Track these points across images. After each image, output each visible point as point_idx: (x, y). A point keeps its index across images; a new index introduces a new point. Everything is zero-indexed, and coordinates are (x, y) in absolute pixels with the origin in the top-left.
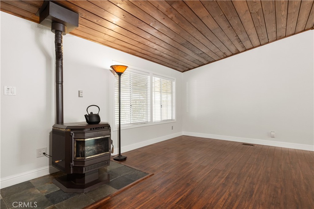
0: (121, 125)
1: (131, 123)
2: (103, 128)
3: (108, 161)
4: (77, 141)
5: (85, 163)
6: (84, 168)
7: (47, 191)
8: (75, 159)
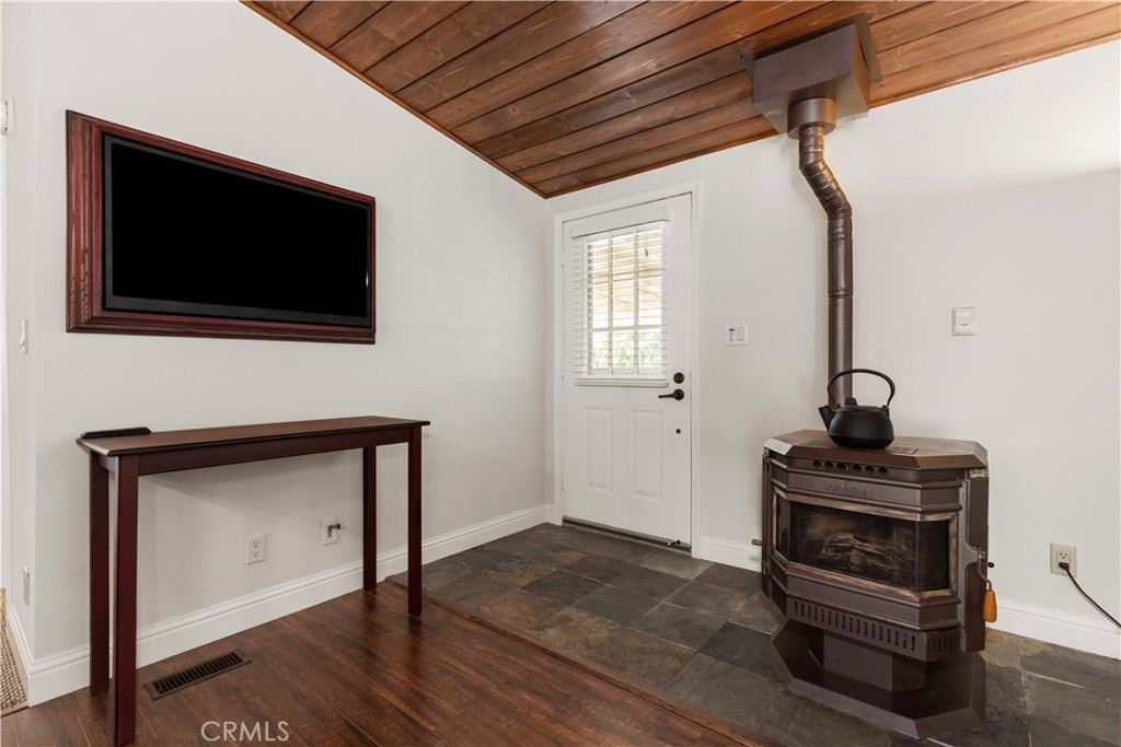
2: (883, 470)
3: (914, 634)
4: (778, 496)
5: (789, 584)
6: (788, 599)
7: (749, 616)
8: (773, 552)
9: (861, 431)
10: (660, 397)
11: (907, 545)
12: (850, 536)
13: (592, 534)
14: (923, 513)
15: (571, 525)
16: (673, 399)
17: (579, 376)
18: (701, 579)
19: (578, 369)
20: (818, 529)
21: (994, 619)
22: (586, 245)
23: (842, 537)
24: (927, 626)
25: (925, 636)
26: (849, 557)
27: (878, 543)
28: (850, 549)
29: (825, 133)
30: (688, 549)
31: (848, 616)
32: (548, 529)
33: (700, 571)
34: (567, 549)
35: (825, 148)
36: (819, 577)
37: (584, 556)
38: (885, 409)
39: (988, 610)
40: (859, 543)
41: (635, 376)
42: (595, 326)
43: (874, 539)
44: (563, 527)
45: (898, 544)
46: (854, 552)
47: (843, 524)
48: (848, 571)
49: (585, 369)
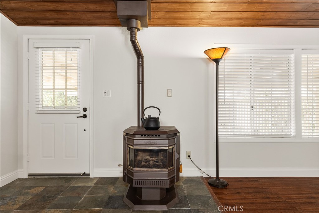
0: (219, 136)
1: (251, 135)
2: (159, 136)
3: (166, 181)
4: (129, 148)
5: (134, 175)
6: (133, 180)
7: (116, 192)
8: (127, 167)
9: (152, 125)
10: (78, 117)
11: (163, 157)
12: (149, 157)
13: (45, 179)
14: (169, 146)
15: (33, 177)
16: (83, 118)
17: (38, 109)
18: (96, 184)
19: (37, 106)
20: (141, 156)
21: (182, 172)
22: (41, 51)
23: (147, 158)
24: (169, 178)
25: (169, 181)
26: (150, 163)
27: (156, 158)
28: (149, 161)
29: (138, 31)
30: (89, 175)
31: (150, 181)
32: (20, 181)
33: (95, 181)
34: (35, 187)
35: (138, 35)
36: (143, 171)
37: (44, 188)
38: (158, 118)
39: (181, 170)
40: (151, 159)
41: (66, 109)
42: (44, 87)
43: (154, 157)
44: (28, 178)
45: (161, 157)
46: (151, 161)
47: (147, 154)
48: (150, 167)
49: (41, 106)
